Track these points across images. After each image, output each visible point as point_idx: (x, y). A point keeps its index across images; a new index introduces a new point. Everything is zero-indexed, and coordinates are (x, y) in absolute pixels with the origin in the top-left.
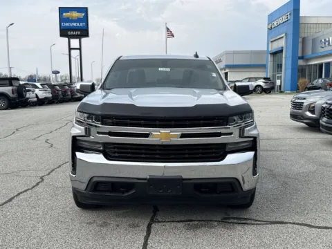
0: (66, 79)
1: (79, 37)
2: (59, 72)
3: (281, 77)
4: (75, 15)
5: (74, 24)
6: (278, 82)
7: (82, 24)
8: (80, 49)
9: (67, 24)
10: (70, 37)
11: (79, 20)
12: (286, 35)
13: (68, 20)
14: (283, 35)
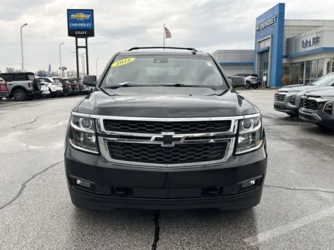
0: (72, 75)
1: (85, 36)
2: (66, 69)
3: (267, 74)
4: (82, 16)
5: (81, 25)
6: (265, 79)
7: (88, 25)
8: (86, 47)
9: (75, 25)
10: (77, 36)
11: (85, 21)
12: (272, 36)
13: (75, 21)
14: (270, 36)
